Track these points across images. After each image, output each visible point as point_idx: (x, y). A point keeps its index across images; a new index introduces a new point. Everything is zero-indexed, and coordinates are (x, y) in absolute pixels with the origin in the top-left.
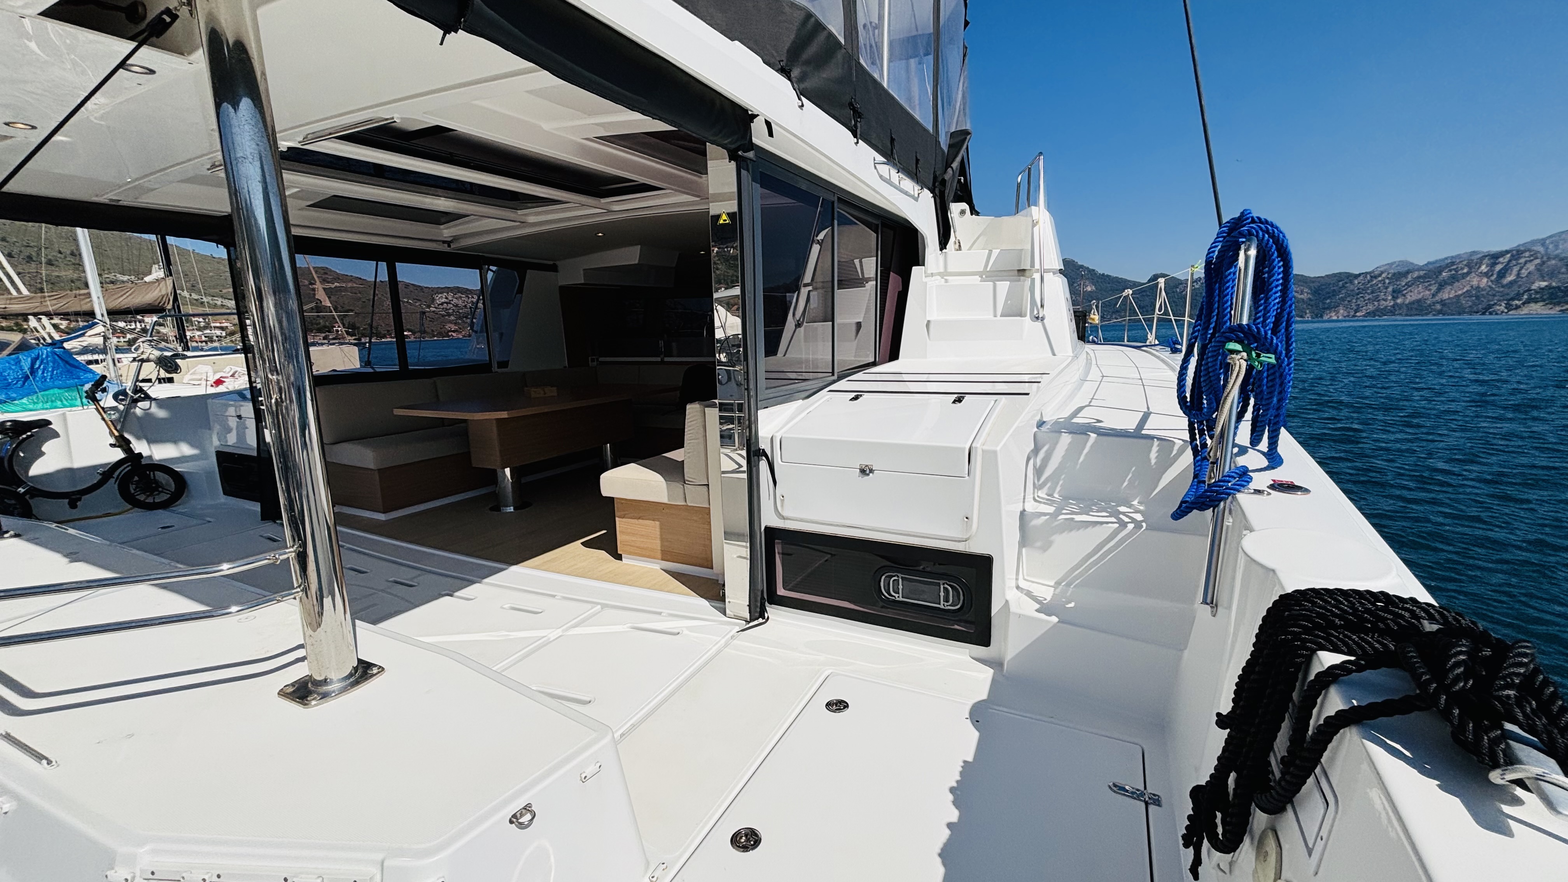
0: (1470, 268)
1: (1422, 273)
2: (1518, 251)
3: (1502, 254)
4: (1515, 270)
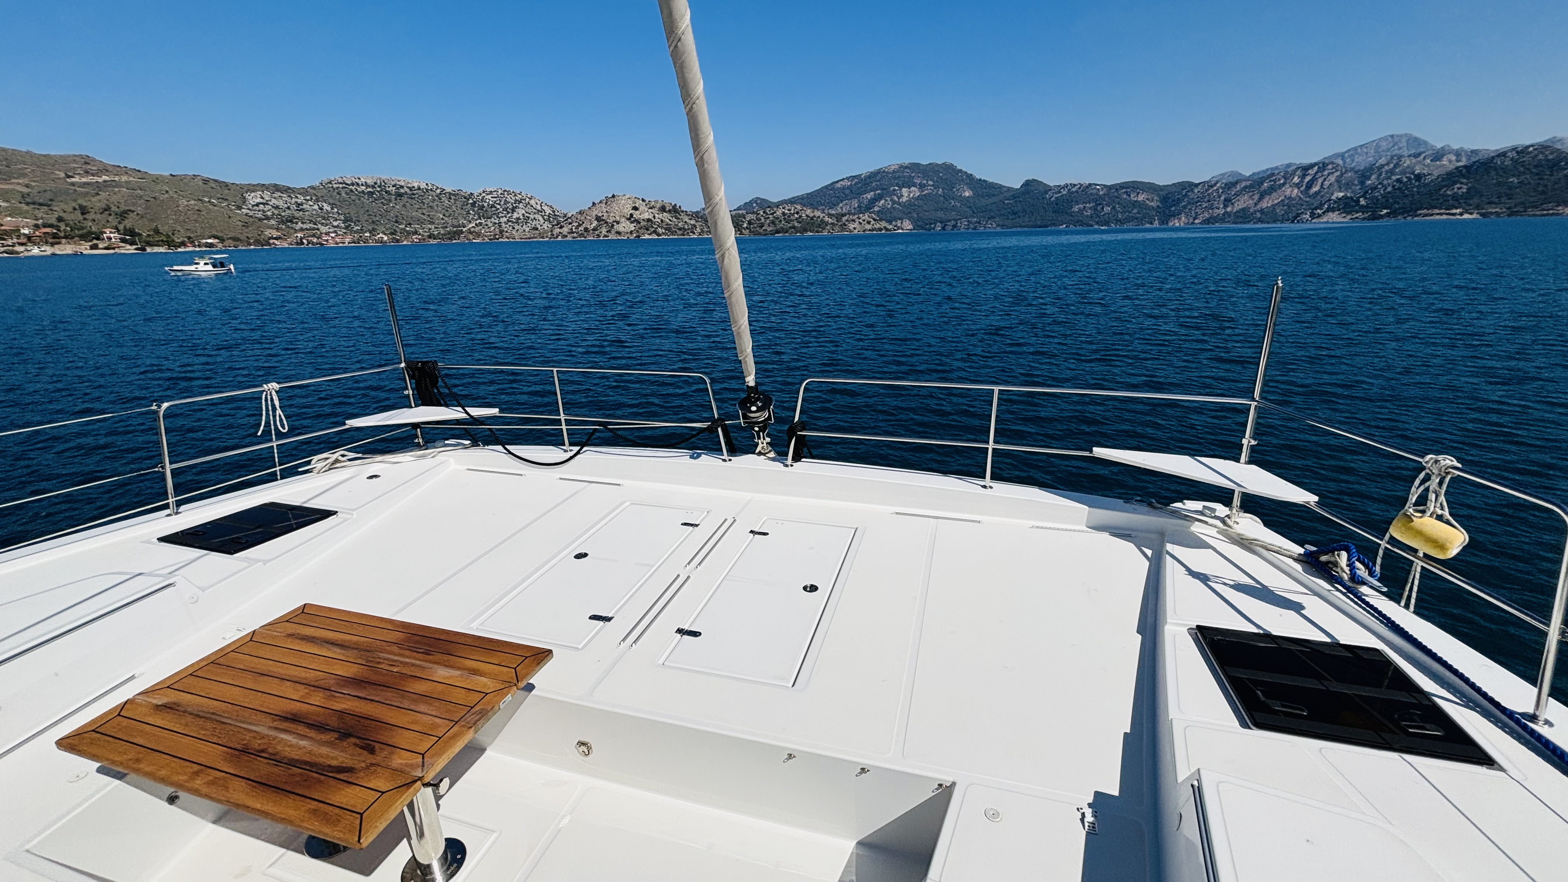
0: (1285, 179)
1: (1248, 183)
2: (1324, 163)
3: (1312, 166)
4: (1320, 181)
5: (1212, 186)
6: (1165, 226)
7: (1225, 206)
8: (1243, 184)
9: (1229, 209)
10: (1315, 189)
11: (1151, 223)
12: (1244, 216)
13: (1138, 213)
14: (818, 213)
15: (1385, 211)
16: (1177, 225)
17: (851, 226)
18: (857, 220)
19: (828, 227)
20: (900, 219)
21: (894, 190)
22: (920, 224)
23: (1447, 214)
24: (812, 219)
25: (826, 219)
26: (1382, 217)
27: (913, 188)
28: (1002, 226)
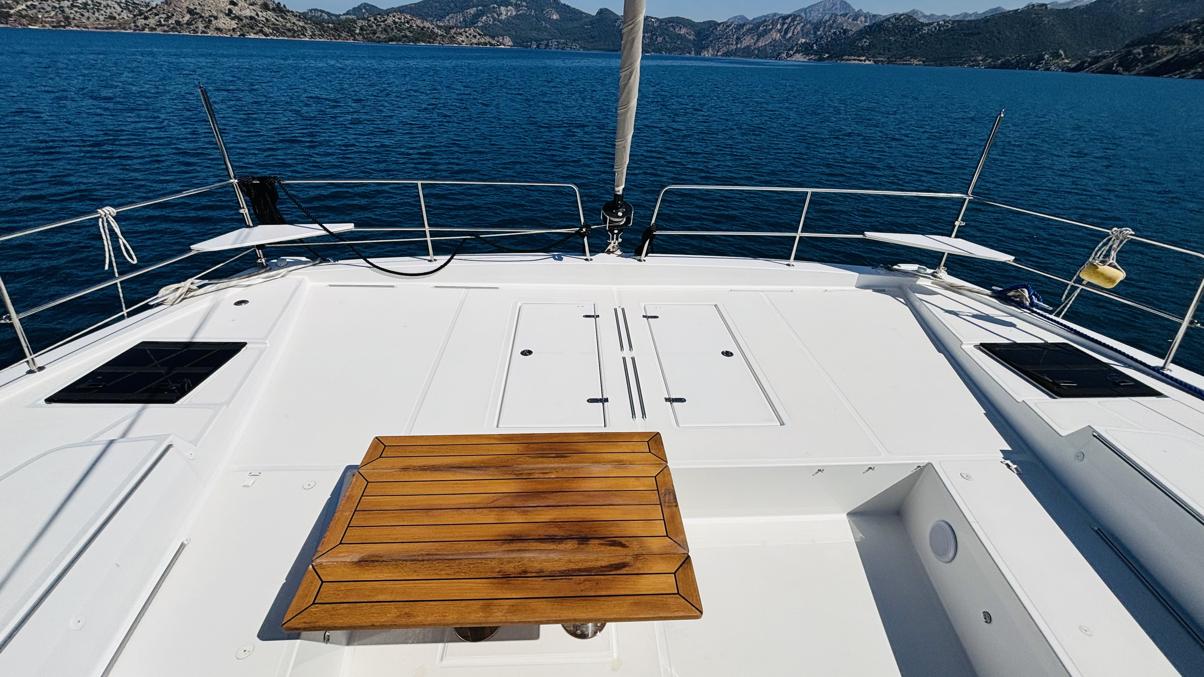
0: (773, 25)
1: (751, 26)
2: (795, 15)
3: (788, 16)
5: (728, 26)
6: (699, 56)
7: (737, 44)
8: (748, 27)
9: (739, 46)
10: (790, 35)
11: (690, 54)
12: (747, 52)
13: (681, 44)
14: (427, 24)
15: (827, 55)
16: (707, 55)
17: (460, 39)
18: (464, 33)
19: (438, 39)
20: (501, 35)
21: (494, 8)
22: (518, 41)
23: (859, 60)
24: (422, 29)
25: (436, 30)
26: (824, 59)
27: (510, 8)
28: (584, 48)
